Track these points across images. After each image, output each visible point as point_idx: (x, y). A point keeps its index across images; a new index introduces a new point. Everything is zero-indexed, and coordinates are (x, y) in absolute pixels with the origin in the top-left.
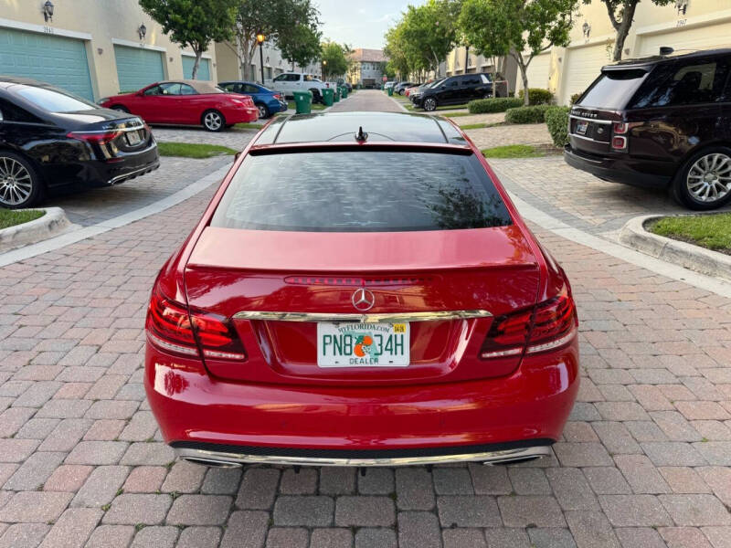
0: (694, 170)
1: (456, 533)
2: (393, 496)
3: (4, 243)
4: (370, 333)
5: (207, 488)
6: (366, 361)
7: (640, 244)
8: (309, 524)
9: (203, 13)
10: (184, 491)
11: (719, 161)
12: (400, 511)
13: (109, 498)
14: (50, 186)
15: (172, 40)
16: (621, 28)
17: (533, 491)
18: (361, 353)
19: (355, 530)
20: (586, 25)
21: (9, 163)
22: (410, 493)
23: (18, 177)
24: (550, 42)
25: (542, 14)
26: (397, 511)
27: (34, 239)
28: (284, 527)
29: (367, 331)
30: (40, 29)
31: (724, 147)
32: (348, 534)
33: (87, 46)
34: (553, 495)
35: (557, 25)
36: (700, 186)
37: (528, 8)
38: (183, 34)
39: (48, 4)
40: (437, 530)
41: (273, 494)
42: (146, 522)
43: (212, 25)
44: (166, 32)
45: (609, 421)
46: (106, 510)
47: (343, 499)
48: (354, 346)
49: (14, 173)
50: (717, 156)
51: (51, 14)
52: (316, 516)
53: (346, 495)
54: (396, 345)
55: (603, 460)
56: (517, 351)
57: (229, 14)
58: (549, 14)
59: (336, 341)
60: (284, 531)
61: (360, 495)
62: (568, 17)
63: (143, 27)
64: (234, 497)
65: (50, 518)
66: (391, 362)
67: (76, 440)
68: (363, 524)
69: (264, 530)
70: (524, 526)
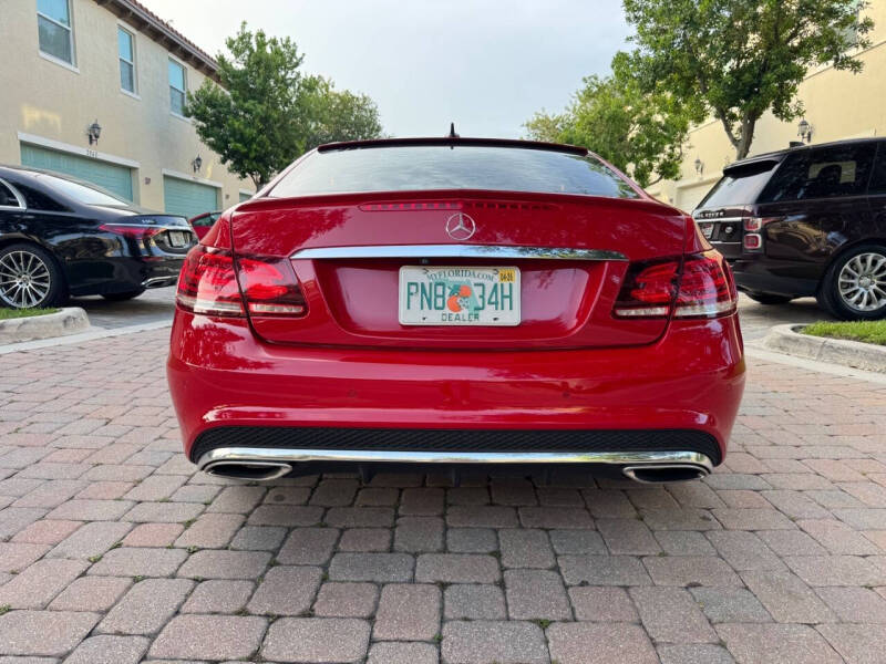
0: (846, 272)
1: (586, 591)
2: (497, 554)
3: (5, 334)
4: (469, 282)
5: (237, 543)
6: (464, 318)
7: (791, 346)
8: (379, 579)
9: (268, 143)
10: (205, 546)
11: (874, 263)
12: (506, 569)
13: (101, 550)
14: (72, 287)
15: (230, 171)
16: (740, 144)
17: (690, 552)
18: (456, 308)
19: (443, 586)
20: (698, 162)
21: (27, 258)
22: (520, 552)
23: (34, 275)
24: (658, 176)
25: (649, 145)
26: (503, 570)
27: (44, 334)
28: (343, 582)
29: (464, 279)
30: (83, 152)
31: (878, 246)
32: (435, 590)
33: (133, 173)
34: (720, 556)
35: (666, 157)
36: (855, 292)
37: (632, 139)
38: (242, 164)
39: (95, 127)
40: (560, 588)
41: (329, 550)
42: (148, 574)
43: (276, 155)
44: (224, 162)
45: (783, 489)
46: (95, 562)
47: (426, 556)
48: (447, 297)
49: (30, 271)
50: (871, 257)
51: (97, 137)
52: (388, 572)
53: (431, 553)
54: (503, 297)
55: (782, 524)
56: (660, 311)
57: (297, 145)
58: (656, 145)
59: (423, 291)
60: (343, 586)
61: (449, 553)
62: (677, 150)
63: (199, 159)
64: (275, 553)
65: (14, 568)
66: (495, 319)
67: (66, 497)
68: (454, 580)
69: (314, 585)
70: (684, 585)
